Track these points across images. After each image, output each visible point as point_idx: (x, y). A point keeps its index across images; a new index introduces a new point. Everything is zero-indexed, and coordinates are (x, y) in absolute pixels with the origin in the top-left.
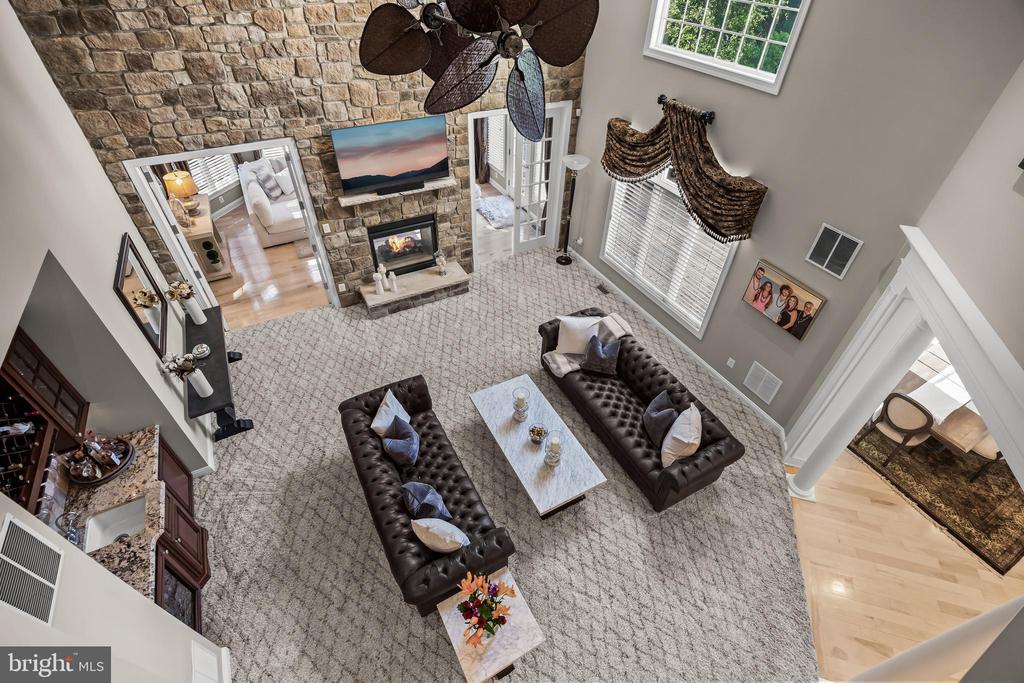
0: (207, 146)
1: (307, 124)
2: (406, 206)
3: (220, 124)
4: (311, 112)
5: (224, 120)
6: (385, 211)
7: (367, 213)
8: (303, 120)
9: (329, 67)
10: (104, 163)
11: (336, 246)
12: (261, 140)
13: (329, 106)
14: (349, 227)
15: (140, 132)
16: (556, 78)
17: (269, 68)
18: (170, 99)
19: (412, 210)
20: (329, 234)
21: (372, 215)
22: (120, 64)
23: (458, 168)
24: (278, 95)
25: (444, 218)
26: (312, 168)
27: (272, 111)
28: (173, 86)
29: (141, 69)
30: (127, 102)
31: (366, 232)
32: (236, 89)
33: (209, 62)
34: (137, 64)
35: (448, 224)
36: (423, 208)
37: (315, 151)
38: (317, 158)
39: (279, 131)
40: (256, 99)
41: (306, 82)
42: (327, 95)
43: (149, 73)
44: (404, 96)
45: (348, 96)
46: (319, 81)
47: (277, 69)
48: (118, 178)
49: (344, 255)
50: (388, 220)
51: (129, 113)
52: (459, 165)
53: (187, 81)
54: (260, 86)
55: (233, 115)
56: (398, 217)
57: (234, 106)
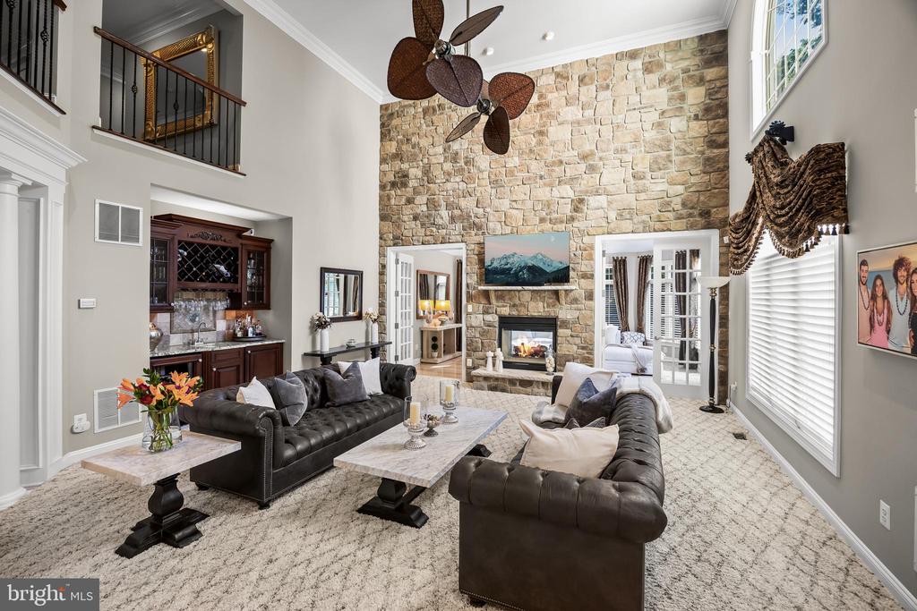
0: (423, 244)
1: (476, 235)
2: (532, 305)
3: (432, 231)
4: (479, 228)
5: (434, 230)
6: (514, 305)
7: (500, 304)
8: (473, 233)
9: (496, 202)
10: (381, 246)
11: (473, 324)
12: (449, 242)
13: (491, 225)
14: (486, 312)
15: (398, 233)
16: (692, 208)
17: (463, 203)
18: (415, 218)
19: (537, 309)
20: (470, 314)
21: (504, 306)
22: (403, 201)
23: (583, 280)
24: (465, 217)
25: (565, 324)
26: (471, 263)
27: (459, 226)
28: (418, 211)
29: (410, 203)
30: (399, 218)
31: (497, 319)
32: (444, 213)
33: (436, 199)
34: (410, 201)
35: (568, 332)
36: (546, 309)
37: (476, 252)
38: (476, 257)
39: (459, 238)
40: (453, 219)
41: (481, 210)
42: (491, 218)
43: (412, 205)
44: (542, 220)
45: (503, 219)
46: (488, 210)
47: (467, 204)
48: (382, 255)
49: (478, 335)
50: (515, 313)
51: (398, 224)
52: (583, 278)
53: (425, 208)
54: (457, 212)
55: (439, 227)
56: (523, 313)
57: (441, 222)
